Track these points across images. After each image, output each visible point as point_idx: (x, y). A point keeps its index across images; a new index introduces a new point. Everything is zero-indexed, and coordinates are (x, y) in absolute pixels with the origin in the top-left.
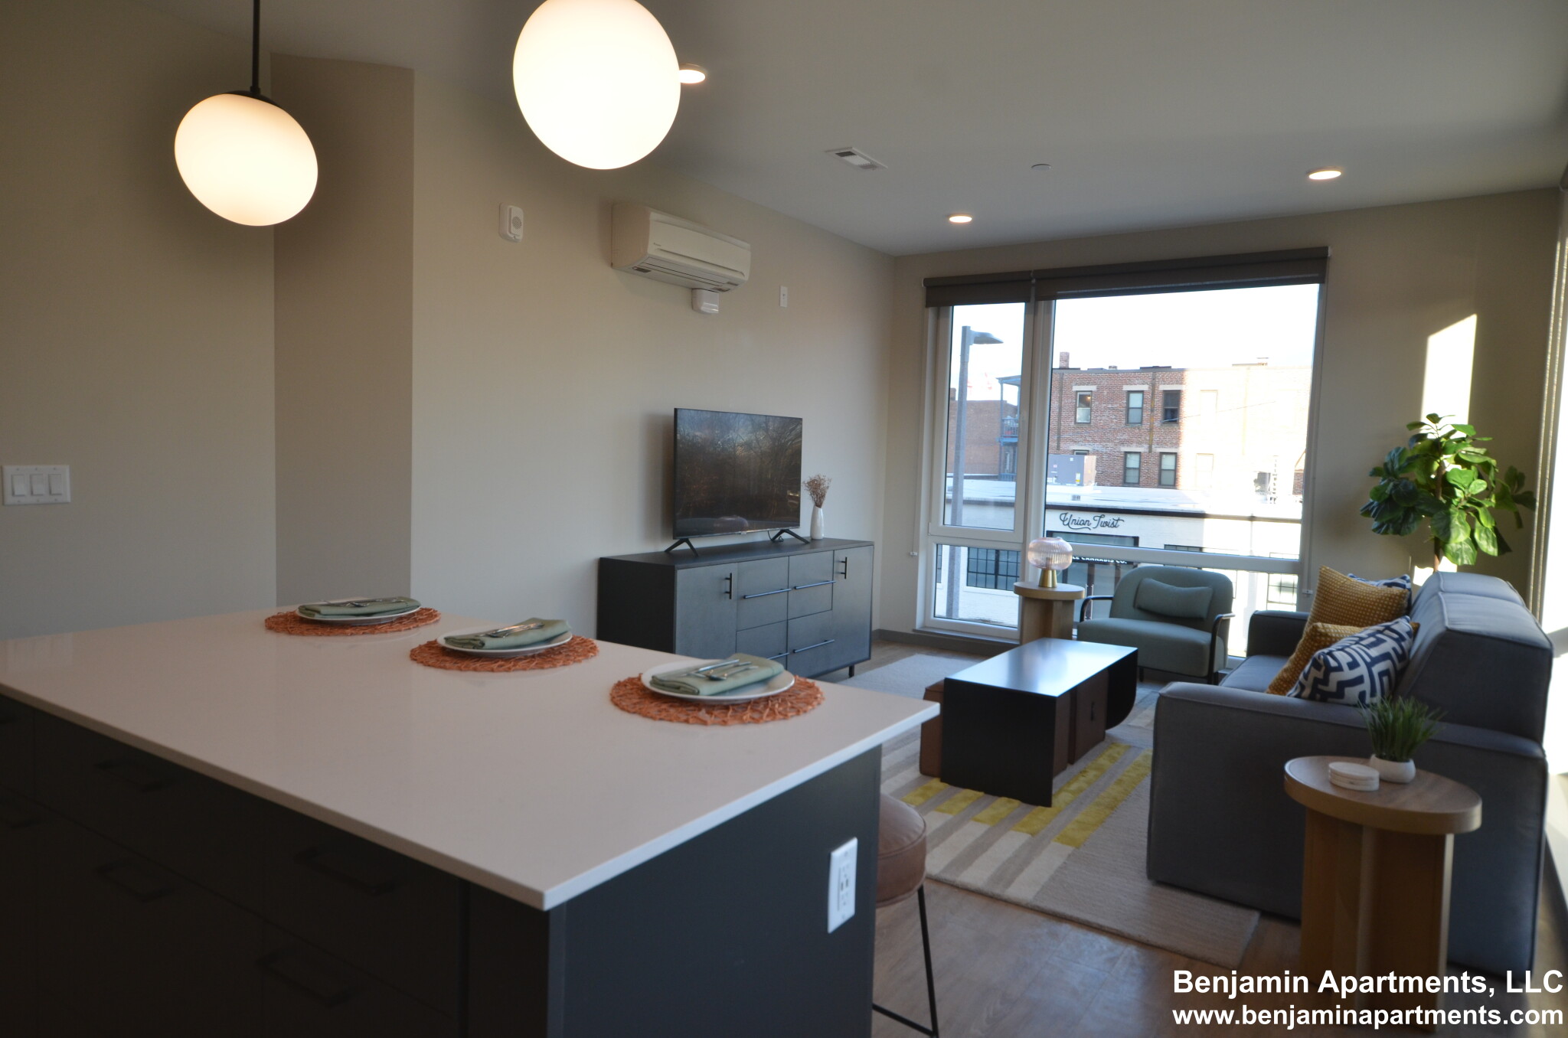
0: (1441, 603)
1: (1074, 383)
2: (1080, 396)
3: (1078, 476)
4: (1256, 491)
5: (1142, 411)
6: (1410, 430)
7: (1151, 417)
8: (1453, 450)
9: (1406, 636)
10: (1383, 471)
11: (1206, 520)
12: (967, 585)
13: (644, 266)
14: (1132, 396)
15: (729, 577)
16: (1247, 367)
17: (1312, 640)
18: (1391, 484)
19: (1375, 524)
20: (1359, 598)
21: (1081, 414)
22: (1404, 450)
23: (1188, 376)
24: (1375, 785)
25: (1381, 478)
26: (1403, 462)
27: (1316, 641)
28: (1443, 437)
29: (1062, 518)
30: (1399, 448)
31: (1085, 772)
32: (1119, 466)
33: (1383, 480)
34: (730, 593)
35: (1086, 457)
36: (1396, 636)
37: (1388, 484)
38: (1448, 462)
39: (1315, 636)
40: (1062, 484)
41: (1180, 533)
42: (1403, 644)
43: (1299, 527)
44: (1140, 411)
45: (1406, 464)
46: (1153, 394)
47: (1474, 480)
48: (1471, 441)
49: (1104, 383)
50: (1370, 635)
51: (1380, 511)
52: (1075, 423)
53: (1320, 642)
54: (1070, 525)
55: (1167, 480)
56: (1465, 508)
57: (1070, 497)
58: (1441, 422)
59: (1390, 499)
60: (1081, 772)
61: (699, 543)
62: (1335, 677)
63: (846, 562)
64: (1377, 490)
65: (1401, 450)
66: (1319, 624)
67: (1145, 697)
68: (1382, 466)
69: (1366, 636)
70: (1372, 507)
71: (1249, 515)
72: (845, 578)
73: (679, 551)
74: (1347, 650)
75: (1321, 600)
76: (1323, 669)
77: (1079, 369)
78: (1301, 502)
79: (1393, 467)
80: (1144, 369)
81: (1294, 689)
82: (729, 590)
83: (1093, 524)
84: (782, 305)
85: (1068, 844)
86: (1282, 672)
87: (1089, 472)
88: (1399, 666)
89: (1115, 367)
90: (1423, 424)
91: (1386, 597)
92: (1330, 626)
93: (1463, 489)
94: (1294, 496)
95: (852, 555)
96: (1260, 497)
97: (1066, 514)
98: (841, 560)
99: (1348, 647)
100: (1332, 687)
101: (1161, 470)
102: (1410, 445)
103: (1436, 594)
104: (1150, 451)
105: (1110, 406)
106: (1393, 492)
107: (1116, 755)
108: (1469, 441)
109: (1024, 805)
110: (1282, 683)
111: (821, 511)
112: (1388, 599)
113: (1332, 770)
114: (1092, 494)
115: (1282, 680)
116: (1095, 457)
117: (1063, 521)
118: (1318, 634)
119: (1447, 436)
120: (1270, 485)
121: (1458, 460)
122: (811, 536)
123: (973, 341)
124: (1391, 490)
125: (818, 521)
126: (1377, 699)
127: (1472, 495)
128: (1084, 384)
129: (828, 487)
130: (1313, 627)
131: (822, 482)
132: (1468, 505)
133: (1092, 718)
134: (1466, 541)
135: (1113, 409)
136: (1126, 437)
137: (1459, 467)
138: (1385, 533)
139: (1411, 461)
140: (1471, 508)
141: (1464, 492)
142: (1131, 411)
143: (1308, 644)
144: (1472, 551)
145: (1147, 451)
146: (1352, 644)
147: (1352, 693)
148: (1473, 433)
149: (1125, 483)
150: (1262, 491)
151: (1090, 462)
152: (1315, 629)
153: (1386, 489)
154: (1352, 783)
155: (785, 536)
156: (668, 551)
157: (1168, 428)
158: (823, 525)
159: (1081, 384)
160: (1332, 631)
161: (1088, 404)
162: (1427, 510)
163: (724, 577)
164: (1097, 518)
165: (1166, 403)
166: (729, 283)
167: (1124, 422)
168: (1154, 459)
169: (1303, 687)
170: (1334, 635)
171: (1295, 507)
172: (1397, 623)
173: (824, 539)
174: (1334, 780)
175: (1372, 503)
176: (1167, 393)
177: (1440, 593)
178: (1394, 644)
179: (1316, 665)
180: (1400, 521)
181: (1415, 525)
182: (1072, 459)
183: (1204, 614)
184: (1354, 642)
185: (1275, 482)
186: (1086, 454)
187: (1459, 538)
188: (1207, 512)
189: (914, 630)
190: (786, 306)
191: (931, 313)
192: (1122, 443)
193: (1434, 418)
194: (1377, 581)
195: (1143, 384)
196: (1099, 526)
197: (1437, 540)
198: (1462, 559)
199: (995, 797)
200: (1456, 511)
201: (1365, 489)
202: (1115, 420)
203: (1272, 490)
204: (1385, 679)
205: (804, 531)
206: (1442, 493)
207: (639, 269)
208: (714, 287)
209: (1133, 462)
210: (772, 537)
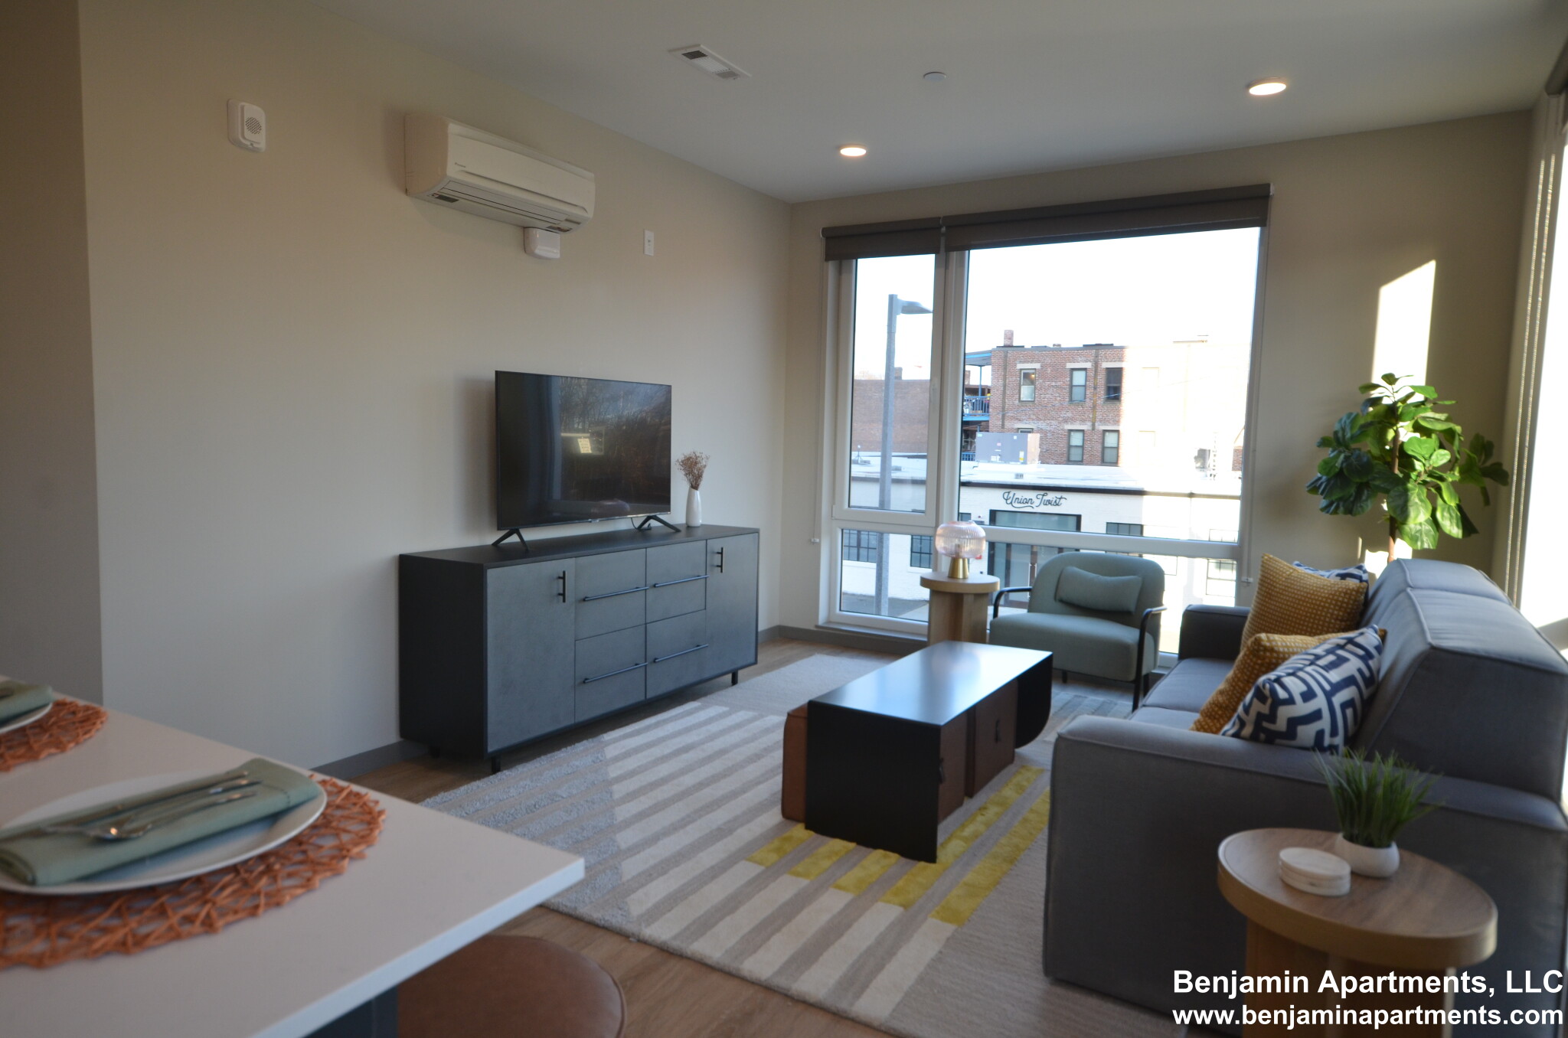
0: (1413, 605)
1: (1017, 362)
2: (1024, 374)
3: (1022, 454)
4: (1197, 468)
5: (1085, 389)
6: (1363, 393)
7: (1094, 394)
8: (1412, 415)
9: (1374, 652)
10: (1335, 441)
11: (1145, 497)
12: (911, 566)
13: (446, 193)
14: (1076, 373)
15: (562, 575)
16: (1188, 344)
17: (1254, 656)
18: (1342, 457)
19: (1323, 503)
20: (1308, 593)
21: (1026, 392)
22: (1357, 415)
23: (1127, 353)
24: (1345, 886)
25: (1331, 449)
26: (1356, 430)
27: (1258, 657)
28: (1399, 401)
29: (1006, 497)
30: (1351, 414)
31: (985, 808)
32: (1063, 445)
33: (1333, 452)
34: (563, 595)
35: (1030, 435)
36: (1361, 652)
37: (1337, 457)
38: (1405, 432)
39: (1258, 651)
40: (1005, 462)
41: (1122, 510)
42: (1371, 662)
43: (1238, 503)
44: (1083, 388)
45: (1359, 432)
46: (1096, 371)
47: (1435, 450)
48: (1432, 405)
49: (1048, 361)
50: (1329, 652)
51: (1328, 488)
52: (1020, 401)
53: (1264, 659)
54: (1014, 504)
55: (1108, 457)
56: (1425, 483)
57: (1013, 476)
58: (1397, 383)
59: (1340, 474)
60: (980, 809)
61: (531, 535)
62: (1285, 713)
63: (721, 553)
64: (1326, 462)
65: (1353, 416)
66: (1263, 636)
67: (1067, 704)
68: (1332, 436)
69: (1324, 653)
70: (1320, 482)
71: (1188, 492)
72: (722, 571)
73: (506, 544)
74: (1301, 674)
75: (1263, 596)
76: (1269, 701)
77: (1023, 347)
78: (1240, 478)
79: (1344, 436)
80: (1086, 346)
81: (1231, 723)
82: (561, 592)
83: (1037, 503)
84: (647, 253)
85: (949, 921)
86: (1217, 694)
87: (1033, 450)
88: (1366, 692)
89: (1059, 345)
90: (1376, 386)
91: (1340, 592)
92: (1277, 637)
93: (1423, 460)
94: (1234, 472)
95: (728, 544)
96: (1202, 474)
97: (1009, 493)
98: (716, 551)
99: (1301, 669)
100: (1281, 725)
101: (1104, 448)
102: (1362, 411)
103: (1404, 591)
104: (1093, 429)
105: (1054, 384)
106: (1344, 465)
107: (1025, 783)
108: (1429, 405)
109: (904, 860)
110: (1216, 709)
111: (698, 494)
112: (1342, 595)
113: (1283, 862)
114: (1035, 472)
115: (1216, 705)
116: (1038, 435)
117: (1006, 500)
118: (1261, 648)
119: (1404, 400)
120: (1210, 462)
121: (1417, 428)
122: (687, 523)
123: (900, 310)
124: (1342, 463)
125: (695, 505)
126: (1339, 740)
127: (1434, 468)
128: (1028, 362)
129: (705, 466)
130: (1256, 639)
131: (699, 459)
132: (1428, 479)
133: (997, 739)
134: (1426, 521)
135: (1057, 387)
136: (1069, 415)
137: (1418, 435)
138: (1335, 512)
139: (1364, 428)
140: (1432, 482)
141: (1424, 465)
142: (1074, 389)
143: (1249, 661)
144: (1433, 533)
145: (1090, 428)
146: (1306, 665)
147: (1307, 733)
148: (1435, 396)
149: (1069, 461)
150: (1203, 467)
151: (1033, 440)
152: (1258, 641)
153: (1336, 462)
154: (1312, 884)
155: (653, 523)
156: (496, 544)
157: (1110, 405)
158: (700, 509)
159: (1024, 362)
160: (1279, 644)
161: (1032, 382)
162: (1382, 486)
163: (556, 576)
164: (1040, 497)
165: (1108, 380)
166: (567, 220)
167: (1068, 400)
168: (1097, 437)
169: (1242, 724)
170: (1281, 649)
171: (1234, 483)
172: (1362, 634)
173: (702, 525)
174: (1286, 878)
175: (1320, 479)
176: (1109, 370)
177: (1409, 590)
178: (1359, 664)
179: (1260, 695)
180: (1352, 499)
181: (1369, 503)
182: (1015, 437)
183: (1132, 607)
184: (1307, 663)
185: (1215, 458)
186: (1030, 432)
187: (1418, 517)
188: (1146, 489)
189: (817, 626)
190: (652, 255)
191: (831, 267)
192: (1066, 421)
193: (1390, 379)
194: (1328, 571)
195: (1086, 361)
196: (1042, 504)
197: (1392, 520)
198: (1422, 542)
199: (870, 850)
200: (1415, 486)
201: (1313, 463)
202: (1058, 398)
203: (1211, 467)
204: (1349, 712)
205: (676, 515)
206: (1399, 466)
207: (441, 197)
208: (550, 225)
209: (1076, 440)
210: (637, 524)
